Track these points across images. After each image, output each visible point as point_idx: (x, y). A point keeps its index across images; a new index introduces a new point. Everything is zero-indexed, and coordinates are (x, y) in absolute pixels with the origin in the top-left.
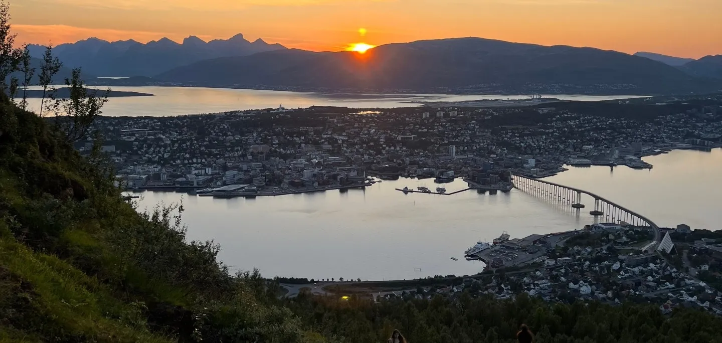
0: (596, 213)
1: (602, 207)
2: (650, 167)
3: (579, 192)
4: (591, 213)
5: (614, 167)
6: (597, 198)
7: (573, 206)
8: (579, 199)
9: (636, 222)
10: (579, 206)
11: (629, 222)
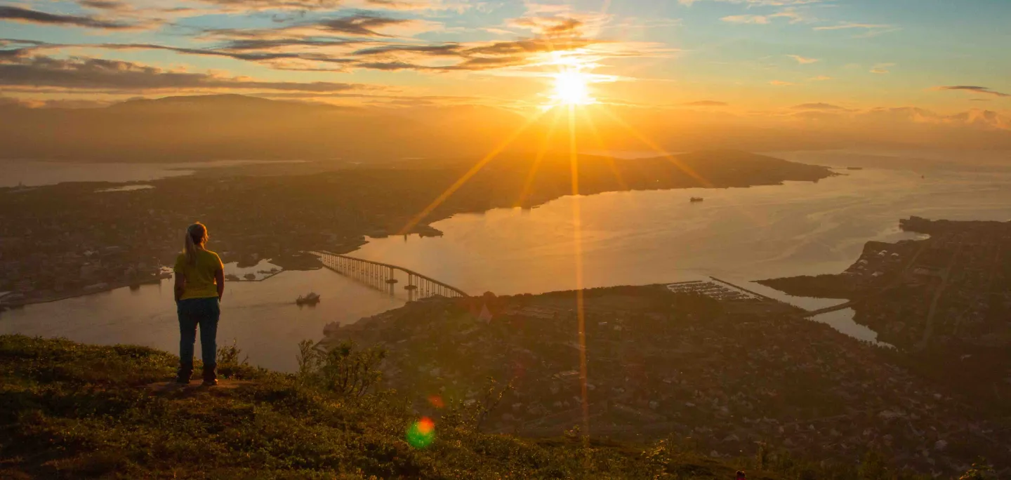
0: (410, 288)
1: (415, 281)
2: (440, 234)
3: (392, 267)
4: (406, 288)
5: (408, 236)
6: (410, 273)
7: (388, 282)
8: (392, 274)
9: (450, 294)
10: (392, 282)
11: (443, 294)
